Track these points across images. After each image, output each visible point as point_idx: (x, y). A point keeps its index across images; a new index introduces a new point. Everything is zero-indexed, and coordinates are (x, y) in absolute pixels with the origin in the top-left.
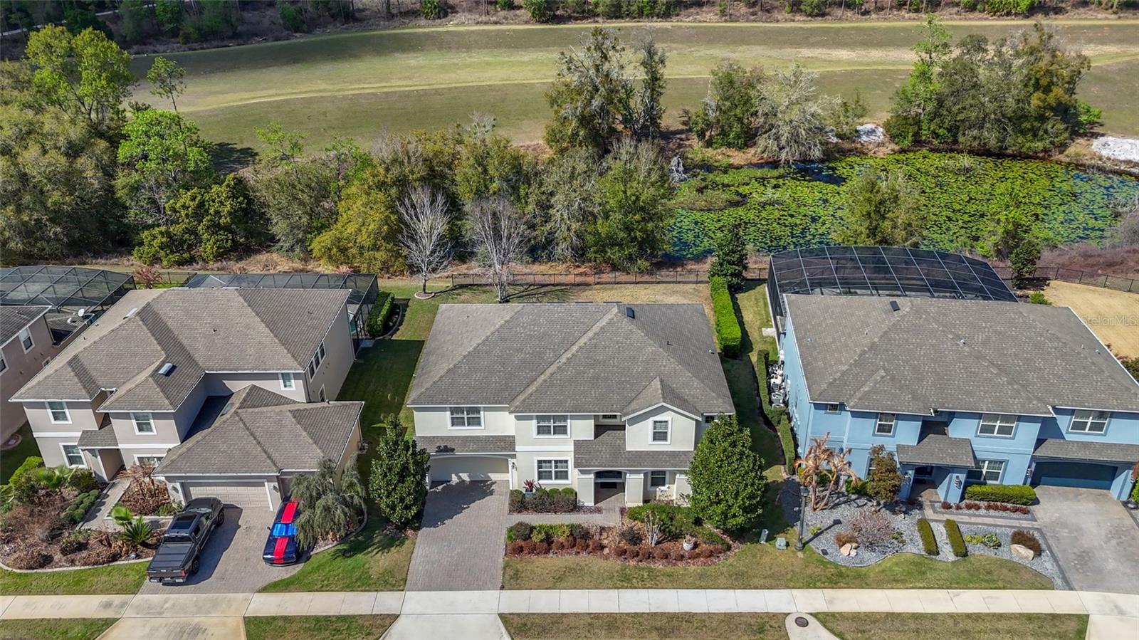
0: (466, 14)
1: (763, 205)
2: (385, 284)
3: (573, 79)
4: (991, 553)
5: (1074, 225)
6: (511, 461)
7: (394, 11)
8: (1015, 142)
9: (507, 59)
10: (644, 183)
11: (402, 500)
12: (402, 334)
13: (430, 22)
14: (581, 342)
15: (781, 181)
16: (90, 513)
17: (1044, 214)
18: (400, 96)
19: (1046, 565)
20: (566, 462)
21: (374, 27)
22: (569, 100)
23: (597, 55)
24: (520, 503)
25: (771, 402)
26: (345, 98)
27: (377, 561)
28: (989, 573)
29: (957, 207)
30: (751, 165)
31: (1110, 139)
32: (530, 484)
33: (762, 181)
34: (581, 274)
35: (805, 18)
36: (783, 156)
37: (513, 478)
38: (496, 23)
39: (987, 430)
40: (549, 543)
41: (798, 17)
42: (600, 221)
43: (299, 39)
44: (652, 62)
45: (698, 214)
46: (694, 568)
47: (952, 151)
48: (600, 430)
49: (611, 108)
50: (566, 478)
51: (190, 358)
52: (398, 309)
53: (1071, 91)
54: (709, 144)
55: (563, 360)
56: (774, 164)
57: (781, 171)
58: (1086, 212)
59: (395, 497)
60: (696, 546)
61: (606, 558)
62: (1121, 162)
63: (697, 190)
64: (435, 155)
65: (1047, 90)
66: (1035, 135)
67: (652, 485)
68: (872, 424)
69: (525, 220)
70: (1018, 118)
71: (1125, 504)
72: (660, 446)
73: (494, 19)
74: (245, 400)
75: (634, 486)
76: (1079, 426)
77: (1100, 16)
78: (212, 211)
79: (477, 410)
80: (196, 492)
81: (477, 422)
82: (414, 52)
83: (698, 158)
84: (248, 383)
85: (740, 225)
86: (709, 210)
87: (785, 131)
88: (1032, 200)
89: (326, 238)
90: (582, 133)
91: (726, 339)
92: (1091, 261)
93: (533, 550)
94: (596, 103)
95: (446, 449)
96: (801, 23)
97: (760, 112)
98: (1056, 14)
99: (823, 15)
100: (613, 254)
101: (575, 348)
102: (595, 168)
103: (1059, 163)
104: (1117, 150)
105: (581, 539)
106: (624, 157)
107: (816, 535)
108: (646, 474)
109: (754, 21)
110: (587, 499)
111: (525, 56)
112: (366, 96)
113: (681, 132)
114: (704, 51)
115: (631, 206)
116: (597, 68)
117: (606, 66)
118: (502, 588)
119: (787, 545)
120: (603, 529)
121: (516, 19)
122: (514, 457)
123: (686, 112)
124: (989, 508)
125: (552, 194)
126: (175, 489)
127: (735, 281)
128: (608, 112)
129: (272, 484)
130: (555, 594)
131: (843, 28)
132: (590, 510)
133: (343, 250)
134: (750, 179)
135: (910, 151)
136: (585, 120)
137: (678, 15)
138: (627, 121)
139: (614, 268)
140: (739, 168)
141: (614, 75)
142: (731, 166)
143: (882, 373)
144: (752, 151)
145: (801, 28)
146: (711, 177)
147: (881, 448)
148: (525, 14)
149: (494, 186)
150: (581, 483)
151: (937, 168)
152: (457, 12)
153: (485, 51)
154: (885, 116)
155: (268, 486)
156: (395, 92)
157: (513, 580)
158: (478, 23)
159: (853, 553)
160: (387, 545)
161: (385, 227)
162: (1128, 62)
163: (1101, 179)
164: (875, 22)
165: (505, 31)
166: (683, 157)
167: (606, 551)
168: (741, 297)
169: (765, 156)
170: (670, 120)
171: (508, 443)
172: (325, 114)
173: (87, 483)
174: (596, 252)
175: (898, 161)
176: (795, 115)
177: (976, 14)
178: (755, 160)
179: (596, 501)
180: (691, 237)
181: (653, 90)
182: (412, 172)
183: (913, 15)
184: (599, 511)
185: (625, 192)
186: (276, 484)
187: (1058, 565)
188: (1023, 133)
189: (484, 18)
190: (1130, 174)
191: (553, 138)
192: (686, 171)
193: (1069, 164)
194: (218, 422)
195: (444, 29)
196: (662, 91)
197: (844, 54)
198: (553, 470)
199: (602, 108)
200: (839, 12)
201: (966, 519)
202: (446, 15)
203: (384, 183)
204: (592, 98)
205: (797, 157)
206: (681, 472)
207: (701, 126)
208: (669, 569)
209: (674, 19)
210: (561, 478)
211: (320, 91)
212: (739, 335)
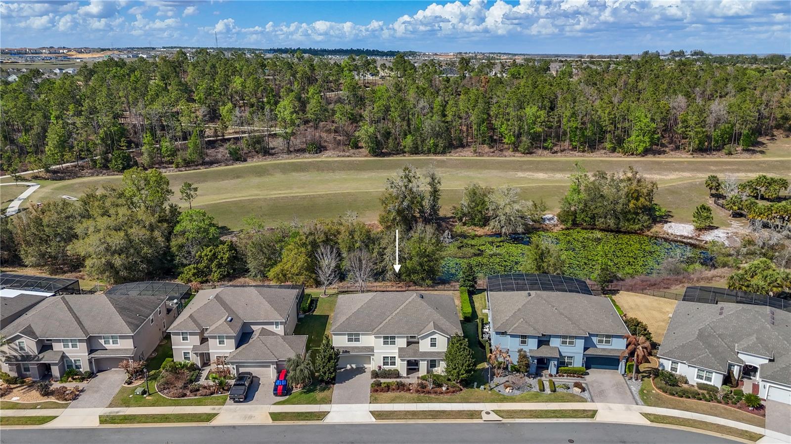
0: (332, 151)
1: (491, 256)
2: (308, 291)
3: (394, 191)
4: (565, 391)
5: (647, 267)
6: (372, 357)
7: (292, 149)
8: (624, 225)
9: (355, 177)
10: (429, 243)
11: (329, 369)
12: (317, 312)
13: (312, 155)
14: (401, 308)
15: (501, 244)
16: (198, 378)
17: (634, 262)
18: (301, 198)
19: (586, 395)
20: (395, 357)
21: (280, 158)
22: (391, 202)
23: (406, 180)
24: (375, 375)
25: (482, 338)
26: (271, 199)
27: (319, 395)
28: (563, 397)
29: (590, 257)
30: (486, 235)
31: (673, 224)
32: (380, 367)
33: (492, 243)
34: (399, 287)
35: (521, 155)
36: (503, 230)
37: (372, 366)
38: (349, 156)
39: (564, 343)
40: (388, 388)
41: (517, 154)
42: (408, 261)
43: (239, 165)
44: (434, 182)
45: (458, 260)
46: (447, 396)
47: (593, 229)
48: (409, 344)
49: (413, 206)
50: (395, 365)
51: (237, 316)
52: (314, 302)
53: (651, 200)
54: (464, 224)
55: (394, 314)
56: (499, 235)
57: (502, 238)
58: (655, 261)
59: (326, 369)
60: (448, 389)
61: (412, 393)
62: (678, 236)
63: (458, 248)
64: (329, 231)
65: (637, 199)
66: (634, 222)
67: (431, 367)
68: (519, 340)
69: (372, 261)
70: (625, 213)
71: (623, 375)
72: (433, 349)
73: (347, 154)
74: (260, 333)
75: (423, 366)
76: (601, 342)
77: (683, 156)
78: (219, 257)
79: (359, 335)
80: (242, 370)
81: (357, 340)
82: (303, 172)
83: (459, 231)
84: (261, 327)
85: (479, 265)
86: (463, 258)
87: (503, 218)
88: (629, 255)
89: (277, 269)
90: (398, 218)
91: (465, 313)
92: (644, 283)
93: (382, 390)
94: (405, 204)
95: (346, 352)
96: (519, 157)
97: (490, 209)
98: (659, 154)
99: (531, 153)
100: (414, 277)
101: (398, 310)
102: (405, 236)
103: (647, 236)
104: (676, 230)
105: (401, 387)
106: (419, 231)
107: (497, 386)
108: (428, 361)
109: (492, 156)
110: (404, 373)
111: (366, 175)
112: (283, 198)
113: (452, 217)
114: (464, 173)
115: (423, 254)
116: (406, 187)
117: (410, 185)
118: (370, 403)
119: (485, 389)
120: (410, 384)
121: (359, 154)
122: (373, 355)
123: (454, 207)
124: (567, 376)
125: (385, 248)
126: (234, 368)
127: (471, 289)
128: (412, 208)
129: (274, 366)
130: (392, 405)
131: (542, 161)
132: (405, 378)
133: (285, 275)
134: (486, 242)
135: (571, 229)
136: (399, 212)
137: (450, 152)
138: (422, 212)
139: (415, 284)
140: (480, 236)
141: (415, 190)
142: (476, 236)
143: (522, 320)
144: (487, 228)
145: (518, 161)
146: (465, 241)
147: (522, 349)
148: (365, 151)
149: (357, 245)
150: (401, 366)
151: (584, 238)
152: (327, 150)
153: (343, 172)
154: (558, 211)
155: (273, 367)
156: (298, 196)
157: (374, 401)
158: (338, 156)
159: (511, 391)
160: (323, 390)
161: (306, 264)
162: (691, 183)
163: (666, 245)
164: (560, 158)
165: (354, 161)
166: (451, 231)
167: (412, 391)
168: (475, 297)
169: (494, 230)
170: (445, 211)
171: (371, 349)
172: (261, 207)
173: (193, 368)
174: (406, 276)
175: (564, 234)
176: (507, 210)
177: (616, 154)
178: (489, 233)
179: (407, 375)
180: (454, 271)
181: (435, 196)
182: (318, 238)
183: (580, 154)
184: (408, 378)
185: (420, 248)
186: (275, 366)
187: (591, 395)
188: (628, 220)
189: (341, 153)
190: (682, 242)
191: (383, 220)
192: (452, 237)
193: (652, 237)
194: (251, 341)
195: (320, 160)
196: (439, 197)
197: (541, 175)
198: (389, 361)
199: (408, 206)
200: (540, 151)
201: (558, 380)
202: (321, 152)
203: (305, 243)
204: (403, 201)
205: (511, 231)
206: (442, 360)
207: (460, 215)
208: (437, 397)
209: (448, 154)
210: (393, 365)
211: (257, 195)
212: (471, 311)
